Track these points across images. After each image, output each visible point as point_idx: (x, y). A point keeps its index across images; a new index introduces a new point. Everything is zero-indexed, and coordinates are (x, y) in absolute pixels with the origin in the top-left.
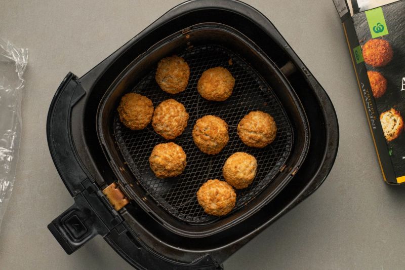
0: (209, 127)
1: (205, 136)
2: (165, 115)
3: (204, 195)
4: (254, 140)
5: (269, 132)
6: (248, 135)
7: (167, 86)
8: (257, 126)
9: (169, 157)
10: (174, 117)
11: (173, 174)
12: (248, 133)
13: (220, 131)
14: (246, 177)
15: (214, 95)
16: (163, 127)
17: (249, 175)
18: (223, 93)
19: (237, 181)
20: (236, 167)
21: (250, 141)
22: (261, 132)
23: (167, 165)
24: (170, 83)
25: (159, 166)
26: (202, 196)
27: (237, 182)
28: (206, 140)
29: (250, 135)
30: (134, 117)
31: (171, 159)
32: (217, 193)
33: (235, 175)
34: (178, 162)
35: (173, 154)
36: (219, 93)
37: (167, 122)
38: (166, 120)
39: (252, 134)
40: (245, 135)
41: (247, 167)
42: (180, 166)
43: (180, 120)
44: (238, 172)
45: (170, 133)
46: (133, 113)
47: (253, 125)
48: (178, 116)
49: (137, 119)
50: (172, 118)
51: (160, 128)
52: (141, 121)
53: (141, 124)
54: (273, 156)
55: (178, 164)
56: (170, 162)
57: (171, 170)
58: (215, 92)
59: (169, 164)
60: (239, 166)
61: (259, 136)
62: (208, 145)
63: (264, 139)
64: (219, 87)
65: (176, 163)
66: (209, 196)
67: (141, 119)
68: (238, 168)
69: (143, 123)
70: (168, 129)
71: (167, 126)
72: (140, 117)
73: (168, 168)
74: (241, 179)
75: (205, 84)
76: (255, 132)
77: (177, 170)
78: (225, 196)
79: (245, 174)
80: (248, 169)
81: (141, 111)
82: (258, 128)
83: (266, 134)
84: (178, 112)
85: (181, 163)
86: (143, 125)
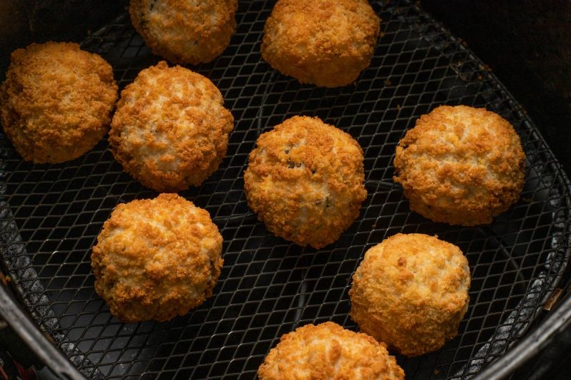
0: (303, 141)
1: (286, 170)
2: (154, 96)
3: (287, 366)
4: (455, 182)
5: (507, 154)
6: (435, 167)
7: (166, 23)
8: (465, 135)
9: (163, 229)
10: (184, 105)
11: (172, 293)
12: (434, 162)
13: (340, 150)
14: (439, 299)
15: (318, 46)
16: (146, 132)
17: (449, 296)
18: (346, 38)
19: (408, 316)
20: (401, 264)
21: (442, 188)
22: (480, 151)
23: (151, 256)
24: (174, 12)
25: (125, 261)
26: (280, 369)
27: (408, 319)
28: (292, 181)
29: (440, 167)
30: (46, 97)
31: (167, 235)
32: (337, 354)
33: (398, 292)
34: (192, 247)
35: (177, 223)
36: (335, 38)
37: (156, 116)
38: (154, 112)
39: (450, 162)
40: (426, 168)
41: (442, 267)
42: (198, 267)
43: (204, 117)
44: (410, 278)
45: (168, 156)
46: (45, 85)
47: (452, 135)
48: (198, 104)
49: (55, 109)
50: (176, 106)
51: (133, 137)
52: (72, 118)
53: (70, 126)
54: (509, 278)
55: (192, 254)
56: (163, 245)
57: (165, 277)
58: (320, 35)
59: (162, 253)
60: (411, 260)
61: (473, 165)
62: (299, 199)
63: (491, 180)
64: (334, 19)
65: (185, 252)
66: (304, 367)
67: (71, 109)
68: (409, 264)
69: (76, 127)
70: (163, 141)
71: (160, 131)
72: (66, 102)
73: (154, 266)
74: (423, 305)
75: (287, 17)
76: (460, 155)
77: (187, 279)
78: (367, 365)
79: (434, 288)
80: (444, 274)
81: (72, 81)
82: (470, 140)
83: (498, 160)
84: (199, 94)
85: (203, 256)
86: (77, 133)
